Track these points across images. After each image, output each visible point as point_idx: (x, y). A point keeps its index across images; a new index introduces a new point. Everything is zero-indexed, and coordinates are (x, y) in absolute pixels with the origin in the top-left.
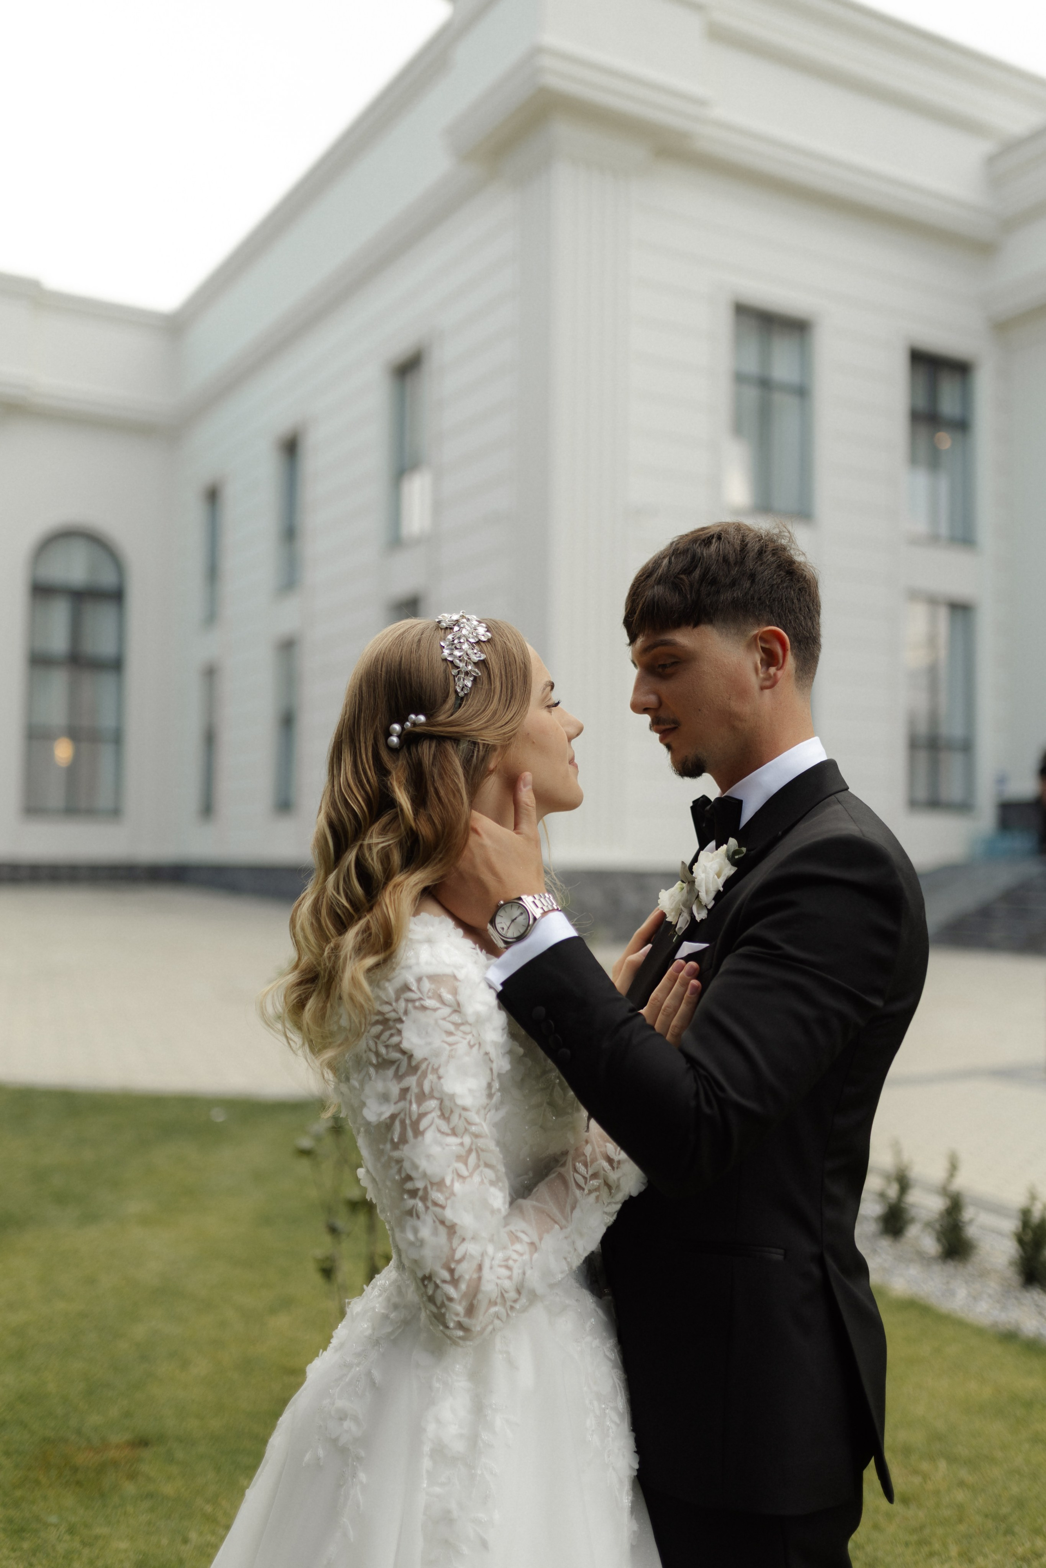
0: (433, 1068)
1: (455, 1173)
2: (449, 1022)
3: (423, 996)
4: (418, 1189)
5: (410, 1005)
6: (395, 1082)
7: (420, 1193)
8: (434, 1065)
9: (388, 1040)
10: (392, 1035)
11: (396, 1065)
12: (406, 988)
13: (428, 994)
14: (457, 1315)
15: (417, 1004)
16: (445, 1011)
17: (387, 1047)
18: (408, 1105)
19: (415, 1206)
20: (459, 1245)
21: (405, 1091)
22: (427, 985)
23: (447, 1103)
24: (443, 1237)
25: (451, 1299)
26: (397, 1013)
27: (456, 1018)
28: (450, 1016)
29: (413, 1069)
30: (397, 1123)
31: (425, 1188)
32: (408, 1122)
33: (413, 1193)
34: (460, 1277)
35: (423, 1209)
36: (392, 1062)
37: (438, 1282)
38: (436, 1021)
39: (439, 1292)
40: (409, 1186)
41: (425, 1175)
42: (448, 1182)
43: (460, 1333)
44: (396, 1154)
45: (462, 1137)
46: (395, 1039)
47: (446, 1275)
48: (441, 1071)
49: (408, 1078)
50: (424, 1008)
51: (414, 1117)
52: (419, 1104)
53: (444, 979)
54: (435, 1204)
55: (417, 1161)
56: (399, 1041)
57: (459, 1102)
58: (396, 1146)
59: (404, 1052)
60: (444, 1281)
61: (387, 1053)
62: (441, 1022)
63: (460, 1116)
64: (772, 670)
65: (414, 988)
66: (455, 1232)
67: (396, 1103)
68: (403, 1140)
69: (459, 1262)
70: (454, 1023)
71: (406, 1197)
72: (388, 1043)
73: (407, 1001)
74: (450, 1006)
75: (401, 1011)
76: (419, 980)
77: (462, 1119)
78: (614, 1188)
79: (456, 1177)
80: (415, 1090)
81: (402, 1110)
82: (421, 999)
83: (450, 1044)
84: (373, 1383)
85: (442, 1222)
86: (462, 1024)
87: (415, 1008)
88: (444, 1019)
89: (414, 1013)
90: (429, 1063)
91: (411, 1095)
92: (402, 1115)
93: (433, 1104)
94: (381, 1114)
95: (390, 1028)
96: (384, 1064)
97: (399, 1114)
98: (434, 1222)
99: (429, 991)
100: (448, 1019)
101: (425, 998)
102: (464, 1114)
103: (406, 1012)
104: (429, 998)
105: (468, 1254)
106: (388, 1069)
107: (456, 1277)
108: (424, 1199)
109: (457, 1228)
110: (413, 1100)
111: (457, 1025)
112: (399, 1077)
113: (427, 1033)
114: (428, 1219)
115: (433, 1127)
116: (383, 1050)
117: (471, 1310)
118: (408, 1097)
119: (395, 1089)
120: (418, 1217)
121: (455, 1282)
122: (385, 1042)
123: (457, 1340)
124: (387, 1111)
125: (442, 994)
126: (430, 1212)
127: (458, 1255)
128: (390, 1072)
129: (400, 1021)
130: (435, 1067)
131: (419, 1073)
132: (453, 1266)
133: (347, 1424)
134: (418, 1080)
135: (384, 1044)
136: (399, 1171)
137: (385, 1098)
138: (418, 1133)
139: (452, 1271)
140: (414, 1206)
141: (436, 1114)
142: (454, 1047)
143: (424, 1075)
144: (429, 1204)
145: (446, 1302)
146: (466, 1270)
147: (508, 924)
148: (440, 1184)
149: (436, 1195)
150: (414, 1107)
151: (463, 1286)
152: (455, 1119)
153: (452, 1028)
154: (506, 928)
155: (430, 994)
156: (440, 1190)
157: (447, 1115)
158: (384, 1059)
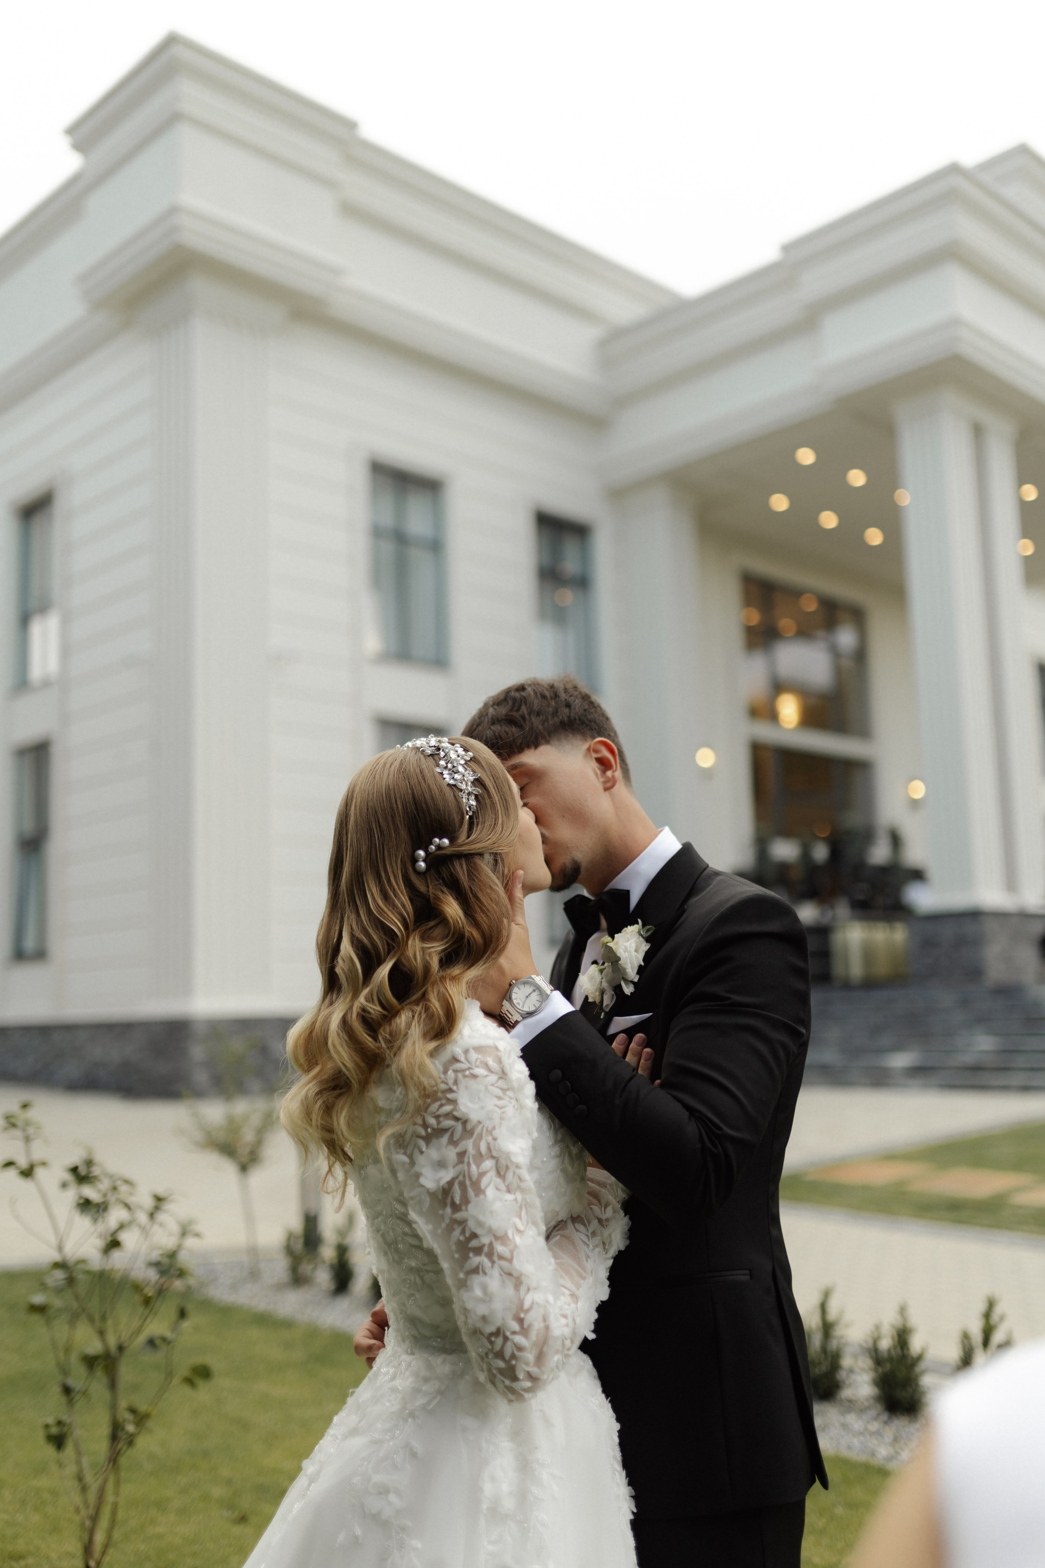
0: (487, 1130)
1: (514, 1228)
2: (497, 1087)
3: (472, 1065)
4: (484, 1245)
5: (460, 1075)
6: (451, 1147)
7: (486, 1249)
8: (488, 1127)
9: (438, 1110)
10: (441, 1106)
11: (450, 1132)
12: (455, 1060)
13: (476, 1063)
14: (527, 1364)
15: (467, 1073)
16: (493, 1078)
17: (437, 1117)
18: (466, 1168)
19: (481, 1262)
20: (526, 1295)
21: (462, 1155)
22: (473, 1056)
23: (503, 1162)
24: (510, 1291)
25: (520, 1349)
26: (447, 1084)
27: (501, 1083)
28: (497, 1082)
29: (468, 1133)
30: (456, 1186)
31: (491, 1244)
32: (468, 1182)
33: (478, 1251)
34: (529, 1326)
35: (490, 1264)
36: (445, 1130)
37: (508, 1334)
38: (486, 1088)
39: (509, 1344)
40: (474, 1243)
41: (490, 1231)
42: (510, 1235)
43: (528, 1384)
44: (459, 1216)
45: (515, 1194)
46: (447, 1108)
47: (515, 1326)
48: (496, 1133)
49: (464, 1142)
50: (474, 1076)
51: (474, 1178)
52: (478, 1166)
53: (488, 1050)
54: (501, 1257)
55: (481, 1218)
56: (451, 1110)
57: (514, 1159)
58: (456, 1208)
59: (457, 1119)
60: (514, 1333)
61: (439, 1123)
62: (491, 1088)
63: (514, 1173)
64: (609, 773)
65: (462, 1058)
66: (521, 1283)
67: (454, 1167)
68: (466, 1200)
69: (528, 1310)
70: (501, 1089)
71: (471, 1255)
72: (437, 1113)
73: (456, 1071)
74: (496, 1073)
75: (451, 1082)
76: (466, 1052)
77: (516, 1176)
78: (607, 1244)
79: (515, 1231)
80: (471, 1151)
81: (460, 1173)
82: (469, 1068)
83: (500, 1108)
84: (413, 1455)
85: (510, 1274)
86: (508, 1089)
87: (465, 1076)
88: (493, 1085)
89: (463, 1082)
90: (484, 1126)
91: (469, 1157)
92: (461, 1178)
93: (488, 1164)
94: (438, 1181)
95: (440, 1099)
96: (433, 1135)
97: (457, 1177)
98: (501, 1275)
99: (476, 1060)
100: (496, 1085)
101: (474, 1067)
102: (518, 1171)
103: (456, 1082)
104: (477, 1067)
105: (535, 1303)
106: (442, 1137)
107: (525, 1326)
108: (490, 1255)
109: (523, 1279)
110: (471, 1161)
111: (504, 1090)
112: (452, 1142)
113: (479, 1098)
114: (496, 1273)
115: (492, 1185)
116: (432, 1121)
117: (540, 1358)
118: (466, 1160)
119: (451, 1154)
120: (485, 1273)
121: (525, 1331)
122: (434, 1113)
123: (523, 1393)
124: (446, 1176)
125: (488, 1063)
126: (496, 1266)
127: (527, 1305)
128: (445, 1139)
129: (450, 1090)
130: (490, 1129)
131: (475, 1136)
132: (522, 1316)
133: (392, 1497)
134: (474, 1143)
135: (433, 1115)
136: (463, 1232)
137: (441, 1164)
138: (479, 1191)
139: (521, 1321)
140: (479, 1263)
141: (492, 1174)
142: (503, 1110)
143: (480, 1137)
144: (495, 1258)
145: (516, 1353)
146: (534, 1319)
147: (523, 1000)
148: (503, 1238)
149: (500, 1248)
150: (474, 1167)
151: (533, 1335)
152: (510, 1176)
153: (500, 1093)
154: (521, 1004)
155: (478, 1063)
156: (504, 1244)
157: (502, 1173)
158: (433, 1129)
